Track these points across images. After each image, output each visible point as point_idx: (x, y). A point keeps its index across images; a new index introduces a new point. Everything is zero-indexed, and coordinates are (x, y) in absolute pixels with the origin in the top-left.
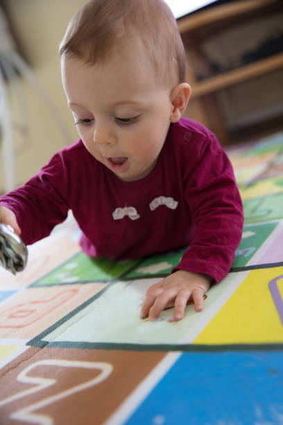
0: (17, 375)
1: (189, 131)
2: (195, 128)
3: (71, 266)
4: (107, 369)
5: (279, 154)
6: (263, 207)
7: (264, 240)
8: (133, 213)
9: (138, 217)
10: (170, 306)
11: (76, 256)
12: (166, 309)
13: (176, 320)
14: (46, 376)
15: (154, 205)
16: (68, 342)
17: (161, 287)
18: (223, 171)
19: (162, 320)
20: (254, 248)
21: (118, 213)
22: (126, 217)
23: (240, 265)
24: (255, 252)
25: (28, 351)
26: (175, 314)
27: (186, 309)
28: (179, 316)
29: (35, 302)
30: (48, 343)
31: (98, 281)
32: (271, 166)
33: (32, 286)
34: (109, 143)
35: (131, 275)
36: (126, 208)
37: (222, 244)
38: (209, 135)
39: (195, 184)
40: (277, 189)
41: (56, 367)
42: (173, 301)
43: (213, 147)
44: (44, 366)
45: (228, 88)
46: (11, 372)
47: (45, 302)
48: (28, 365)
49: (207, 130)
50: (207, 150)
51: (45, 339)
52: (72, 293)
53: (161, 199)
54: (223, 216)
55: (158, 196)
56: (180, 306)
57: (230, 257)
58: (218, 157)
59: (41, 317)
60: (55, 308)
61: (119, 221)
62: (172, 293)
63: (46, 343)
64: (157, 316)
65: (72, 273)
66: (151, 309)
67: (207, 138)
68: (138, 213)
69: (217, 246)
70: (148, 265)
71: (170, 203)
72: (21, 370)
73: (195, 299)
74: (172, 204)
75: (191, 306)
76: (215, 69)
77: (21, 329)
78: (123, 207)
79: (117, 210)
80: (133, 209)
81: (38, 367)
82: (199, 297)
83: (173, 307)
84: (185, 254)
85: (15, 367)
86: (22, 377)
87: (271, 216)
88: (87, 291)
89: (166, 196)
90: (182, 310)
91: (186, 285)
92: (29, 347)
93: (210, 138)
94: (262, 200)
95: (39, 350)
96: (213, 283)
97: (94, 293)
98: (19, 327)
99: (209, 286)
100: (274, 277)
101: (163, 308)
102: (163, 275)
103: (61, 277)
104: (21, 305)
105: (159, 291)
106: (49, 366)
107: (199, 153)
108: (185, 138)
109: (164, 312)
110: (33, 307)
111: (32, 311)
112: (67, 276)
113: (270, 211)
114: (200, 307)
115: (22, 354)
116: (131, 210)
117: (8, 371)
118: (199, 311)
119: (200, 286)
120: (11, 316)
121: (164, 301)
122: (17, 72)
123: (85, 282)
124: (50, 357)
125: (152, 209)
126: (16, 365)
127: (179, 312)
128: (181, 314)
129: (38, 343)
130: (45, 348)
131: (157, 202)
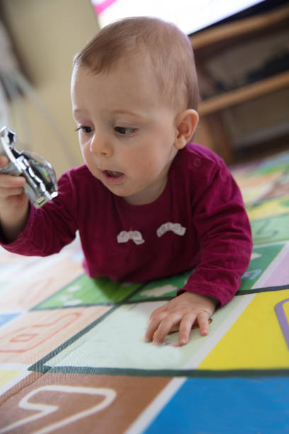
0: (18, 400)
1: (198, 157)
2: (204, 154)
3: (74, 289)
4: (110, 395)
5: (285, 173)
6: (270, 228)
7: (270, 262)
8: (138, 238)
9: (143, 241)
10: (174, 330)
11: (79, 278)
12: (171, 333)
13: (181, 345)
14: (48, 402)
15: (161, 232)
16: (71, 367)
17: (166, 310)
18: (232, 198)
19: (167, 344)
20: (260, 271)
21: (123, 236)
22: (131, 241)
23: (245, 288)
24: (261, 274)
25: (30, 375)
26: (180, 338)
27: (191, 334)
28: (184, 341)
29: (37, 326)
30: (50, 368)
31: (101, 304)
32: (277, 185)
33: (34, 309)
34: (105, 154)
35: (135, 298)
36: (131, 232)
37: (229, 268)
38: (218, 161)
39: (204, 210)
40: (283, 210)
41: (58, 393)
42: (178, 324)
43: (223, 174)
44: (46, 392)
45: (234, 107)
46: (12, 398)
47: (48, 325)
48: (30, 391)
49: (216, 156)
50: (216, 176)
51: (47, 364)
52: (75, 317)
53: (168, 226)
54: (231, 241)
55: (165, 222)
56: (184, 330)
57: (237, 281)
58: (227, 183)
59: (44, 341)
60: (57, 332)
61: (123, 244)
62: (176, 317)
63: (48, 368)
64: (162, 341)
65: (75, 295)
66: (155, 333)
67: (217, 164)
68: (143, 238)
69: (223, 269)
70: (152, 288)
71: (177, 229)
72: (23, 397)
73: (200, 322)
74: (179, 230)
75: (196, 330)
76: (220, 88)
77: (23, 354)
78: (128, 230)
79: (122, 233)
80: (139, 233)
81: (40, 393)
82: (204, 320)
83: (178, 331)
84: (191, 276)
85: (17, 393)
86: (24, 403)
87: (277, 237)
88: (90, 314)
89: (174, 222)
90: (187, 333)
91: (191, 308)
92: (31, 372)
93: (219, 164)
94: (268, 220)
95: (41, 376)
96: (218, 306)
97: (97, 317)
98: (21, 351)
99: (214, 309)
100: (280, 300)
101: (167, 332)
102: (167, 298)
103: (64, 299)
104: (23, 329)
105: (164, 315)
106: (51, 392)
107: (209, 179)
108: (195, 164)
109: (169, 336)
110: (35, 331)
111: (35, 335)
112: (69, 299)
113: (276, 233)
114: (205, 331)
115: (24, 380)
116: (137, 234)
117: (9, 397)
118: (204, 335)
119: (205, 310)
120: (13, 341)
121: (168, 325)
122: (20, 92)
123: (88, 305)
124: (53, 383)
125: (159, 235)
126: (17, 391)
127: (183, 336)
128: (186, 338)
129: (40, 368)
130: (48, 373)
131: (164, 228)
